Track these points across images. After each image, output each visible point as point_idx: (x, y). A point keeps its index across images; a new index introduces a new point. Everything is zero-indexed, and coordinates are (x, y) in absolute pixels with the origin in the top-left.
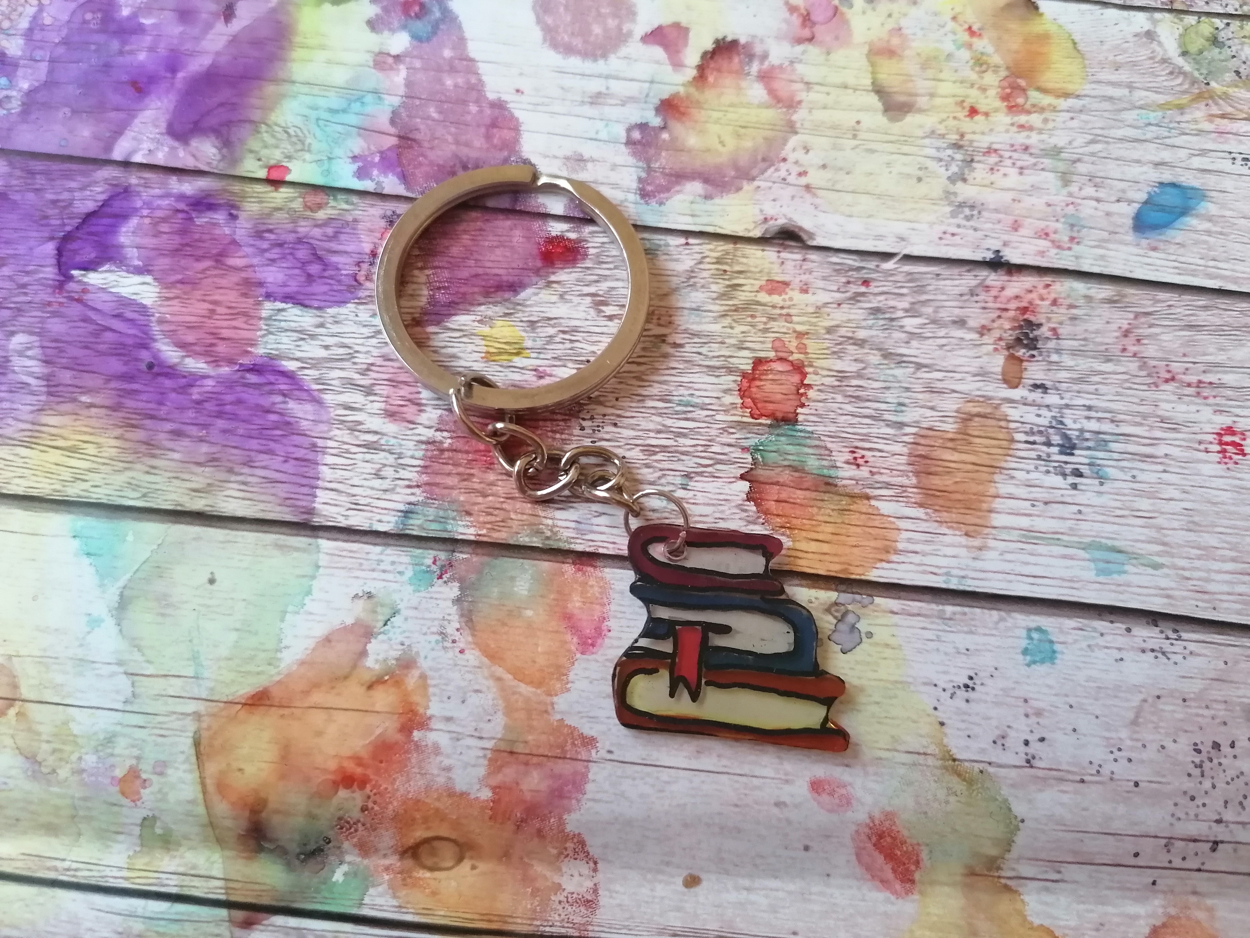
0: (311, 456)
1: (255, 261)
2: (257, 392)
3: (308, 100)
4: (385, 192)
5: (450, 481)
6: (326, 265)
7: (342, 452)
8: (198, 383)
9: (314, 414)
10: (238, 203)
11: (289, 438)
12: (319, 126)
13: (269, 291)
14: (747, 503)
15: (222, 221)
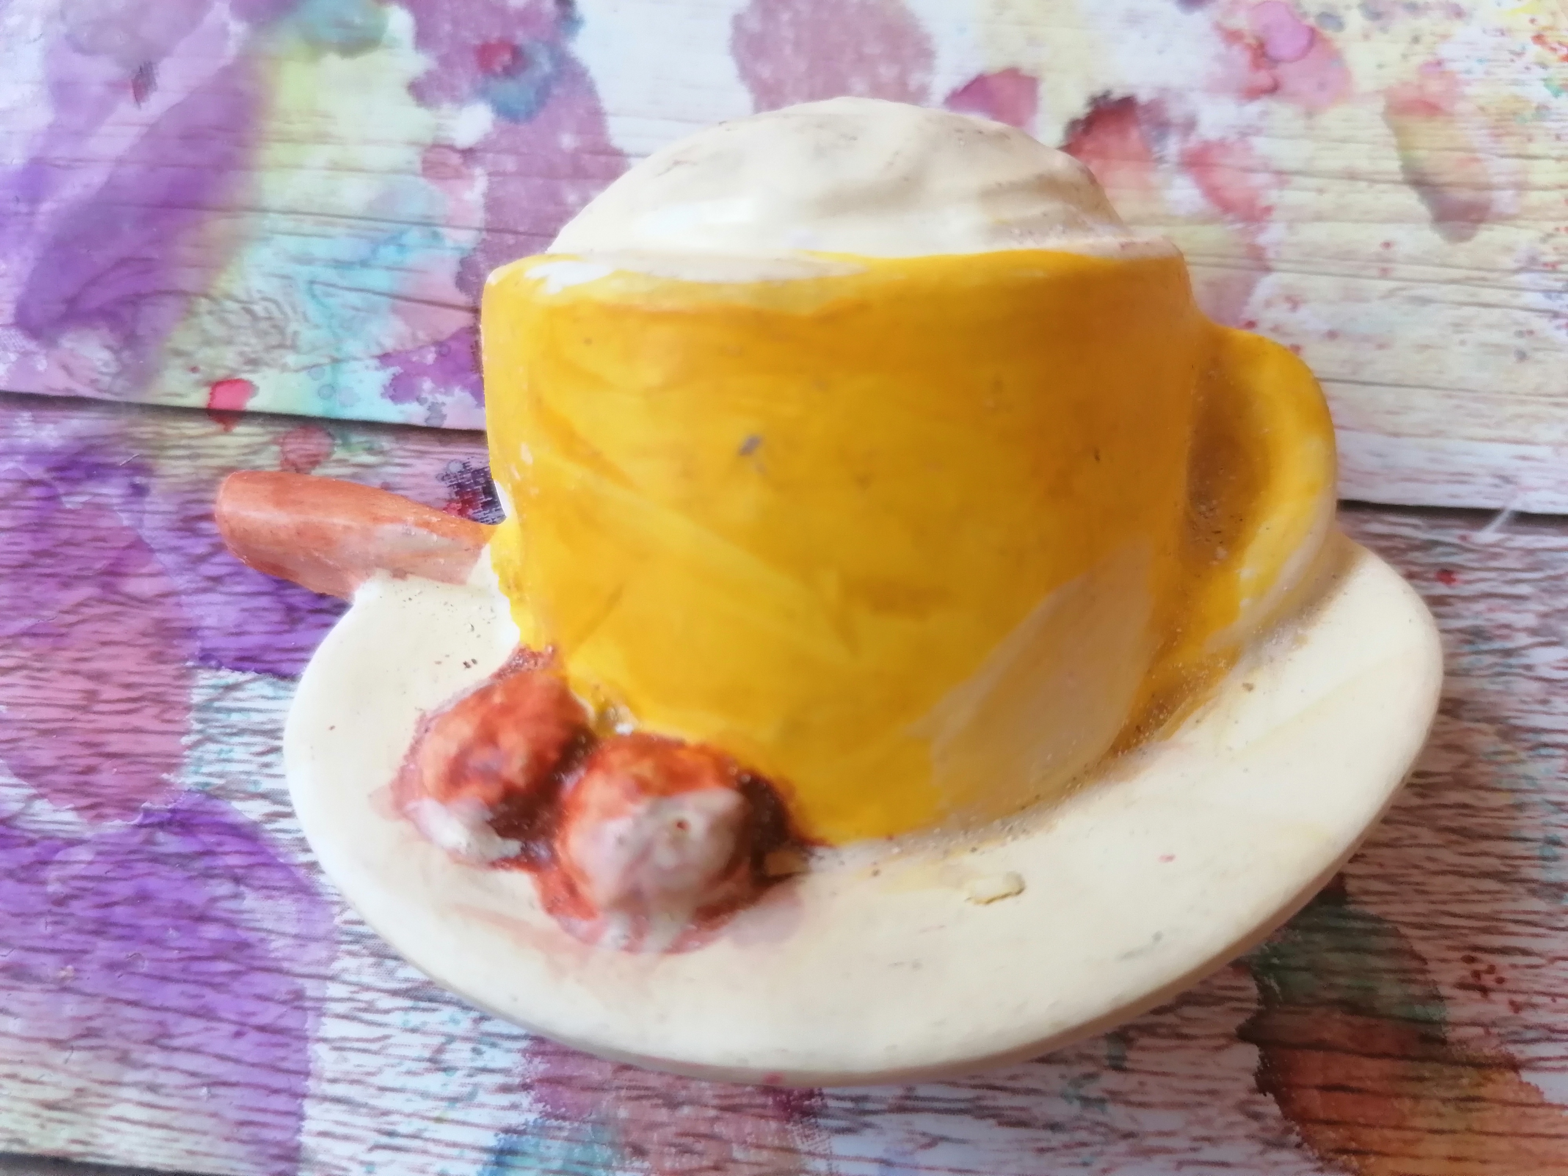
0: (290, 1021)
1: (180, 582)
2: (179, 874)
3: (294, 244)
4: (448, 424)
7: (360, 1010)
8: (59, 856)
9: (299, 920)
10: (149, 461)
11: (246, 978)
12: (314, 296)
13: (208, 645)
14: (1260, 1097)
15: (115, 501)
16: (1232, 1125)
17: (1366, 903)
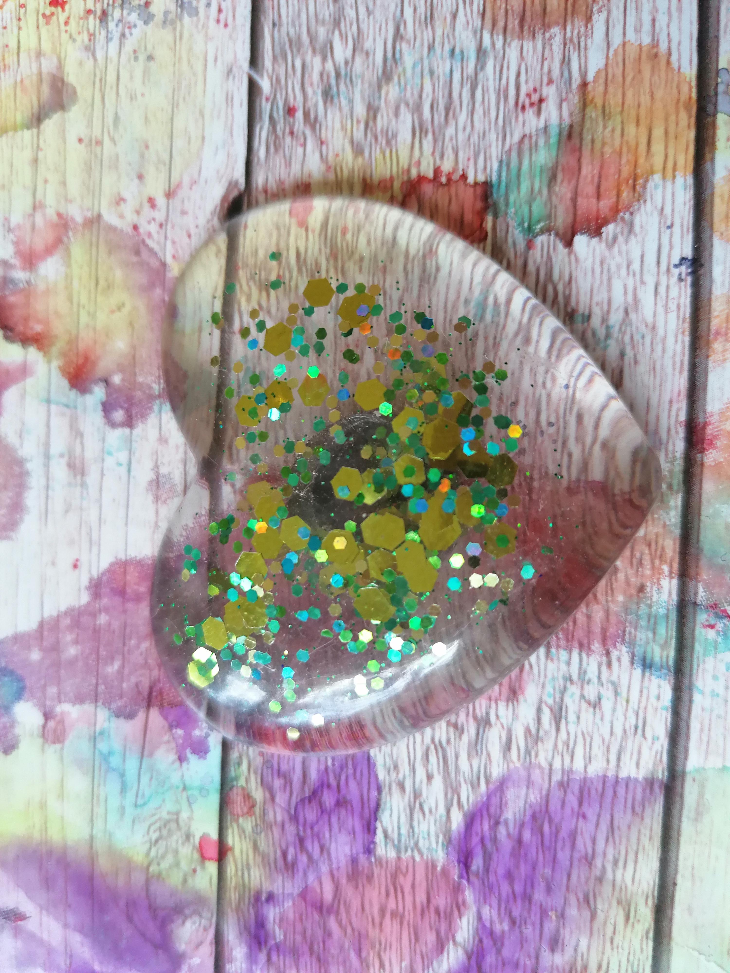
0: (576, 788)
1: (324, 869)
2: (495, 857)
3: (112, 818)
5: (598, 614)
6: (323, 785)
7: (568, 749)
8: (488, 924)
9: (519, 787)
10: (252, 893)
11: (553, 815)
12: (144, 804)
13: (361, 850)
14: (604, 235)
15: (277, 910)
16: (620, 252)
17: (491, 169)
